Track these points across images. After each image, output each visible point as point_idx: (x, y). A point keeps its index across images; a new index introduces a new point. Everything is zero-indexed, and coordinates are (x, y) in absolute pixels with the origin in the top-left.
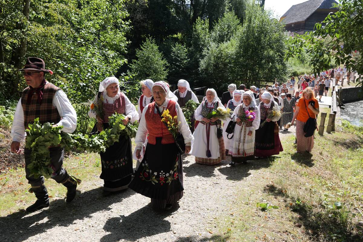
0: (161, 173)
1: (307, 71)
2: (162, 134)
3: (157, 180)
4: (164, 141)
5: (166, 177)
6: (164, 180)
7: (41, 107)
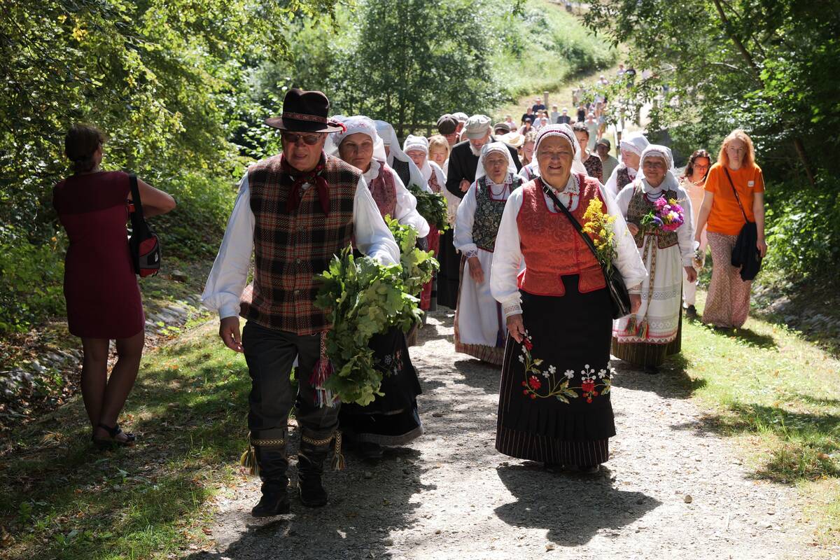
0: (585, 370)
1: (534, 83)
2: (577, 265)
3: (575, 390)
4: (585, 286)
5: (598, 380)
6: (596, 389)
7: (327, 221)
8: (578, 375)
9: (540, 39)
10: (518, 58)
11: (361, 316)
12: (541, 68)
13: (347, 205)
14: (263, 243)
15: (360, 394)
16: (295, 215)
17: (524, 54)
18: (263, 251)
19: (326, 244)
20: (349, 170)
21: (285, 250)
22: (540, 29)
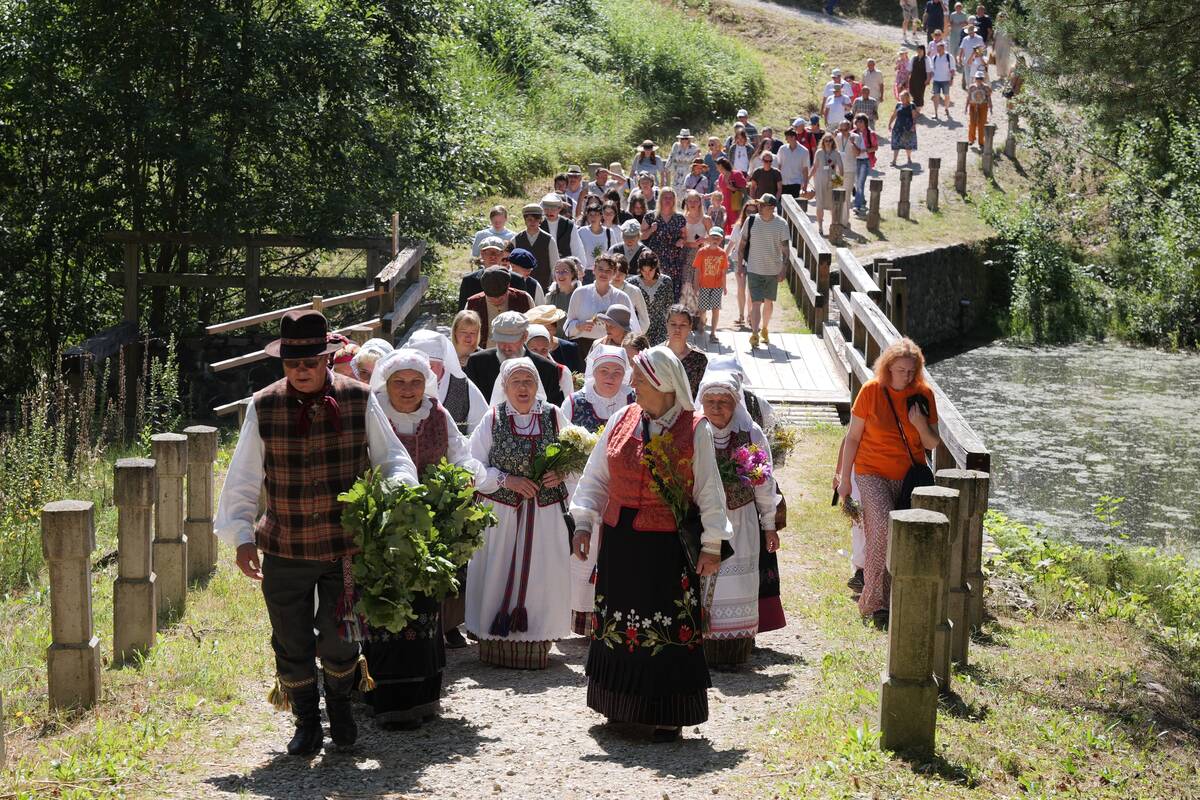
0: (631, 615)
3: (620, 635)
6: (638, 639)
7: (340, 440)
8: (624, 619)
9: (576, 46)
10: (523, 85)
11: (389, 535)
12: (580, 109)
13: (359, 422)
14: (276, 469)
15: (392, 616)
16: (307, 438)
17: (537, 77)
18: (277, 478)
19: (342, 464)
20: (357, 386)
21: (300, 473)
22: (576, 23)
